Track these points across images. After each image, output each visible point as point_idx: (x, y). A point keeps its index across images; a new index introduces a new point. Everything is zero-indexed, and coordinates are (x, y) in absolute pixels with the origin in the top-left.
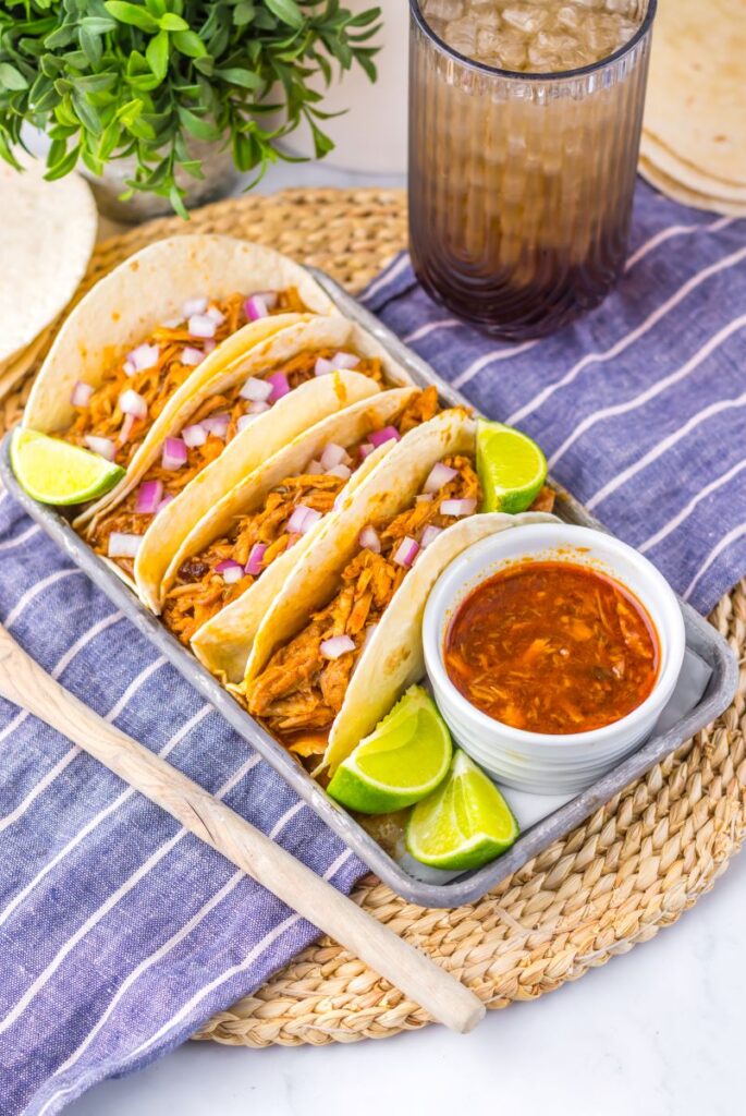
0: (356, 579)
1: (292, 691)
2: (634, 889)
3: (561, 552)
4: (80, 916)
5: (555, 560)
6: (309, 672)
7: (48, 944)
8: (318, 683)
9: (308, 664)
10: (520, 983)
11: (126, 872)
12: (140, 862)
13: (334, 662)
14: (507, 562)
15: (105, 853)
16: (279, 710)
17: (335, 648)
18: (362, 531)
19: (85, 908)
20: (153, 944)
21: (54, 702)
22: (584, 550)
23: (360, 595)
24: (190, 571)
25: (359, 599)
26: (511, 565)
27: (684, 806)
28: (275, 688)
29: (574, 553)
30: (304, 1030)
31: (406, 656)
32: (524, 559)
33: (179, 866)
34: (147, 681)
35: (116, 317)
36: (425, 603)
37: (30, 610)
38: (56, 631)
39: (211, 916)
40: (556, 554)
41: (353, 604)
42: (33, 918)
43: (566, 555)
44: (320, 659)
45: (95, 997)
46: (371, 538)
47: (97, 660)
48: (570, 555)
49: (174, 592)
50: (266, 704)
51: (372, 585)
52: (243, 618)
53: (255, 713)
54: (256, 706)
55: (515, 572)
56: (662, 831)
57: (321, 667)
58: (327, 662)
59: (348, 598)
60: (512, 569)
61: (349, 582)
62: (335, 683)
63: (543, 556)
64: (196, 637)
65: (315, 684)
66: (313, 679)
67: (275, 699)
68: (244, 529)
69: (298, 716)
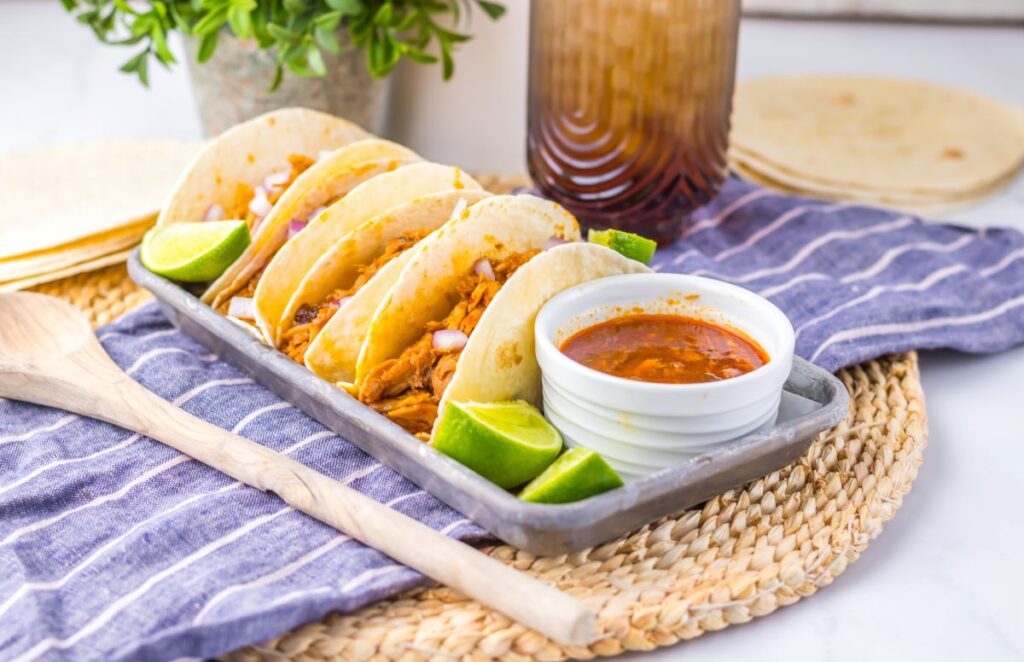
0: (468, 295)
1: (403, 386)
2: (750, 568)
3: (671, 302)
4: (172, 559)
5: (664, 312)
6: (421, 366)
7: (133, 578)
8: (429, 381)
9: (420, 355)
10: (633, 625)
11: (222, 530)
12: (237, 525)
13: (447, 354)
14: (618, 309)
15: (204, 513)
16: (388, 406)
17: (445, 340)
18: (478, 262)
19: (178, 554)
20: (246, 577)
21: (163, 410)
22: (693, 298)
23: (474, 305)
24: (305, 313)
25: (473, 309)
26: (622, 314)
27: (799, 517)
28: (387, 376)
29: (684, 302)
30: (401, 649)
31: (518, 360)
32: (635, 309)
33: (278, 531)
35: (251, 159)
36: (537, 313)
37: (146, 366)
38: (171, 380)
39: (309, 565)
40: (665, 305)
41: (467, 313)
42: (123, 554)
43: (676, 306)
44: (432, 352)
45: (182, 611)
46: (485, 268)
47: (208, 404)
48: (678, 306)
49: (291, 331)
50: (377, 390)
51: (486, 298)
52: (357, 324)
53: (365, 397)
54: (366, 390)
55: (626, 321)
56: (776, 533)
57: (433, 360)
58: (439, 357)
59: (461, 308)
60: (622, 319)
61: (463, 295)
62: (446, 370)
63: (654, 307)
64: (310, 351)
65: (426, 380)
66: (424, 373)
67: (385, 390)
68: (362, 273)
69: (408, 406)
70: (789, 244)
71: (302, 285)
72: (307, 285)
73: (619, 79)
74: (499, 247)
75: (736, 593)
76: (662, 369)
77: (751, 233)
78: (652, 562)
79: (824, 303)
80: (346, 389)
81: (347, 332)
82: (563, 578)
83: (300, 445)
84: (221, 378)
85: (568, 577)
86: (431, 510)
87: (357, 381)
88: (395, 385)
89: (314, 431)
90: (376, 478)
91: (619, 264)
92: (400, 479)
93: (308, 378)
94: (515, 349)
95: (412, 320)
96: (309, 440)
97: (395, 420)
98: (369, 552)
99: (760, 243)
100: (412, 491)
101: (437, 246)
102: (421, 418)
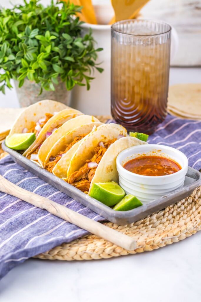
0: (97, 152)
1: (80, 178)
2: (178, 227)
3: (153, 152)
4: (18, 229)
5: (152, 155)
6: (85, 172)
7: (8, 235)
8: (87, 177)
9: (85, 169)
10: (147, 244)
11: (32, 220)
12: (36, 219)
13: (92, 169)
14: (139, 155)
15: (27, 216)
16: (76, 184)
17: (91, 165)
18: (100, 142)
19: (20, 228)
20: (39, 234)
21: (13, 186)
22: (159, 151)
23: (99, 155)
24: (52, 158)
26: (140, 156)
27: (191, 212)
28: (76, 176)
29: (157, 152)
30: (83, 253)
31: (112, 170)
32: (144, 155)
33: (47, 220)
34: (40, 188)
35: (35, 115)
36: (117, 157)
37: (8, 174)
38: (15, 178)
39: (56, 230)
40: (152, 153)
41: (97, 157)
42: (5, 228)
43: (154, 153)
44: (88, 168)
45: (22, 244)
46: (102, 144)
47: (26, 185)
48: (156, 153)
49: (48, 164)
50: (73, 180)
51: (102, 153)
52: (67, 161)
53: (70, 182)
54: (70, 180)
55: (141, 158)
56: (185, 216)
57: (88, 171)
58: (90, 170)
59: (96, 156)
60: (140, 157)
61: (96, 152)
62: (92, 173)
63: (148, 154)
64: (54, 169)
65: (86, 176)
66: (86, 175)
67: (75, 179)
68: (67, 147)
69: (82, 184)
70: (185, 133)
71: (51, 150)
72: (52, 150)
73: (137, 90)
74: (105, 138)
75: (175, 234)
76: (151, 172)
77: (174, 131)
78: (151, 226)
79: (195, 150)
80: (64, 180)
81: (64, 163)
82: (127, 231)
83: (52, 195)
84: (29, 177)
85: (128, 231)
86: (89, 213)
87: (67, 177)
88: (78, 178)
89: (56, 191)
90: (73, 204)
91: (138, 142)
92: (80, 204)
93: (54, 177)
94: (111, 167)
95: (82, 160)
96: (54, 194)
97: (78, 188)
98: (73, 225)
99: (176, 133)
100: (84, 208)
101: (88, 139)
102: (85, 187)
